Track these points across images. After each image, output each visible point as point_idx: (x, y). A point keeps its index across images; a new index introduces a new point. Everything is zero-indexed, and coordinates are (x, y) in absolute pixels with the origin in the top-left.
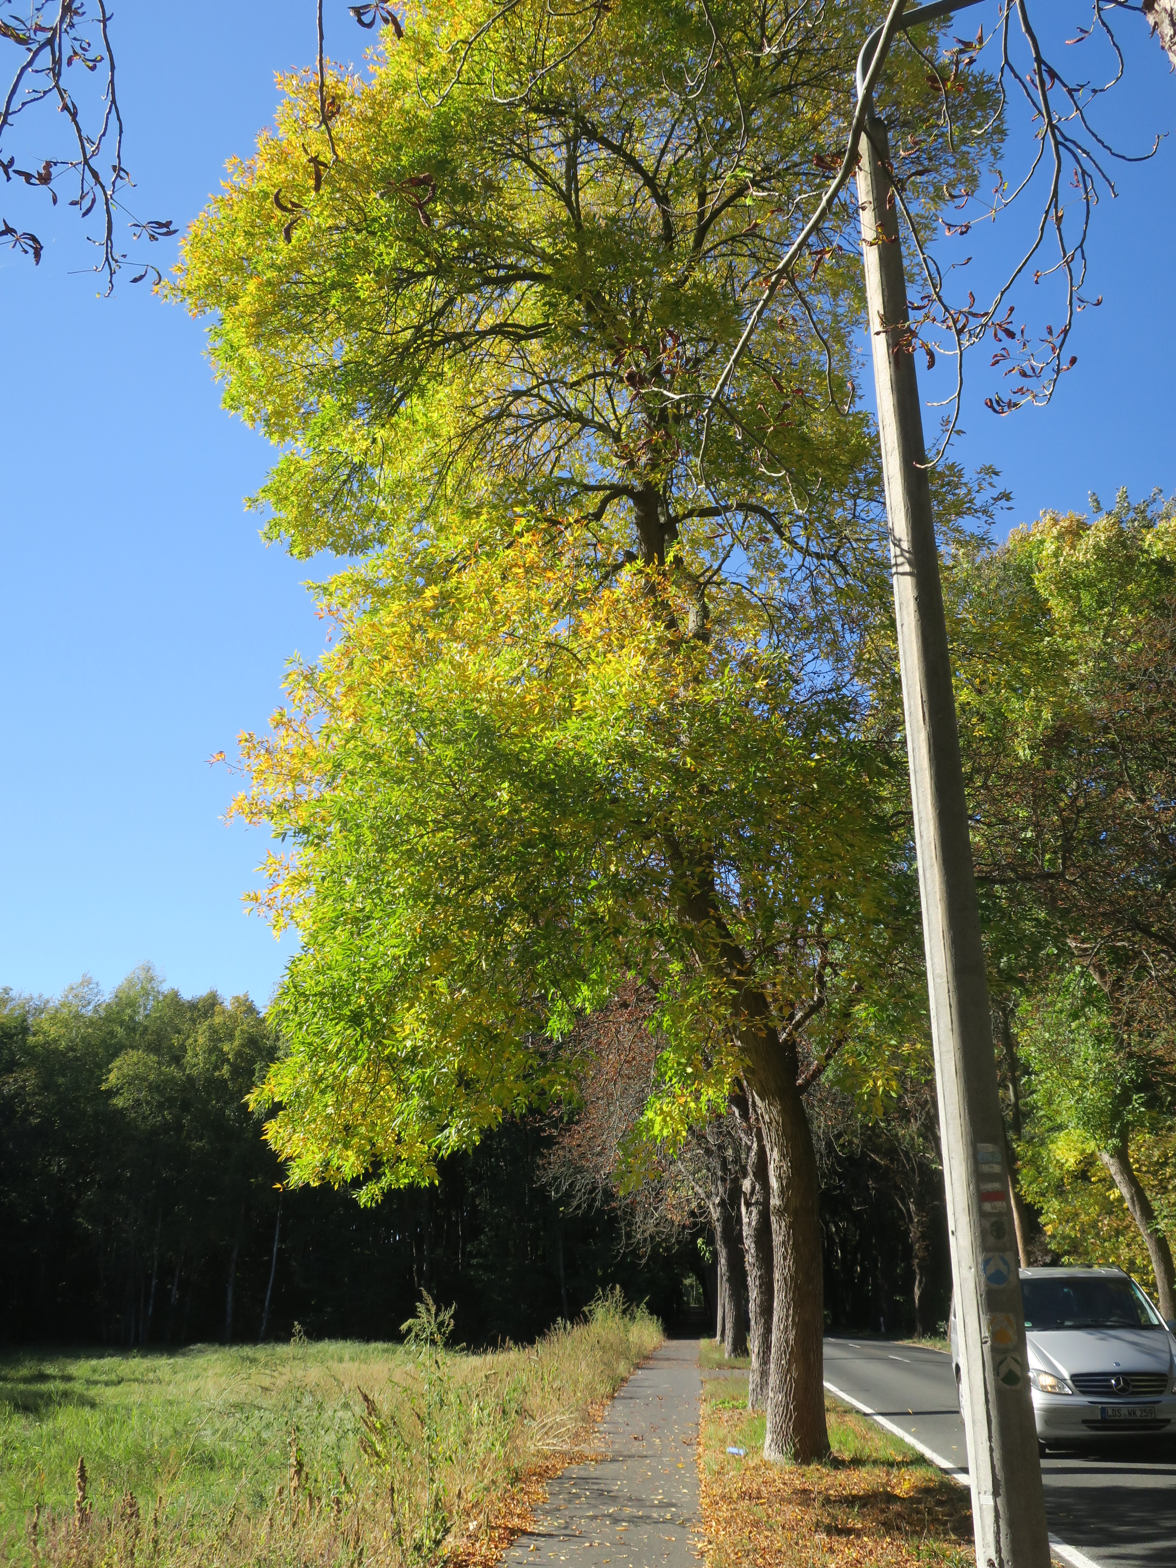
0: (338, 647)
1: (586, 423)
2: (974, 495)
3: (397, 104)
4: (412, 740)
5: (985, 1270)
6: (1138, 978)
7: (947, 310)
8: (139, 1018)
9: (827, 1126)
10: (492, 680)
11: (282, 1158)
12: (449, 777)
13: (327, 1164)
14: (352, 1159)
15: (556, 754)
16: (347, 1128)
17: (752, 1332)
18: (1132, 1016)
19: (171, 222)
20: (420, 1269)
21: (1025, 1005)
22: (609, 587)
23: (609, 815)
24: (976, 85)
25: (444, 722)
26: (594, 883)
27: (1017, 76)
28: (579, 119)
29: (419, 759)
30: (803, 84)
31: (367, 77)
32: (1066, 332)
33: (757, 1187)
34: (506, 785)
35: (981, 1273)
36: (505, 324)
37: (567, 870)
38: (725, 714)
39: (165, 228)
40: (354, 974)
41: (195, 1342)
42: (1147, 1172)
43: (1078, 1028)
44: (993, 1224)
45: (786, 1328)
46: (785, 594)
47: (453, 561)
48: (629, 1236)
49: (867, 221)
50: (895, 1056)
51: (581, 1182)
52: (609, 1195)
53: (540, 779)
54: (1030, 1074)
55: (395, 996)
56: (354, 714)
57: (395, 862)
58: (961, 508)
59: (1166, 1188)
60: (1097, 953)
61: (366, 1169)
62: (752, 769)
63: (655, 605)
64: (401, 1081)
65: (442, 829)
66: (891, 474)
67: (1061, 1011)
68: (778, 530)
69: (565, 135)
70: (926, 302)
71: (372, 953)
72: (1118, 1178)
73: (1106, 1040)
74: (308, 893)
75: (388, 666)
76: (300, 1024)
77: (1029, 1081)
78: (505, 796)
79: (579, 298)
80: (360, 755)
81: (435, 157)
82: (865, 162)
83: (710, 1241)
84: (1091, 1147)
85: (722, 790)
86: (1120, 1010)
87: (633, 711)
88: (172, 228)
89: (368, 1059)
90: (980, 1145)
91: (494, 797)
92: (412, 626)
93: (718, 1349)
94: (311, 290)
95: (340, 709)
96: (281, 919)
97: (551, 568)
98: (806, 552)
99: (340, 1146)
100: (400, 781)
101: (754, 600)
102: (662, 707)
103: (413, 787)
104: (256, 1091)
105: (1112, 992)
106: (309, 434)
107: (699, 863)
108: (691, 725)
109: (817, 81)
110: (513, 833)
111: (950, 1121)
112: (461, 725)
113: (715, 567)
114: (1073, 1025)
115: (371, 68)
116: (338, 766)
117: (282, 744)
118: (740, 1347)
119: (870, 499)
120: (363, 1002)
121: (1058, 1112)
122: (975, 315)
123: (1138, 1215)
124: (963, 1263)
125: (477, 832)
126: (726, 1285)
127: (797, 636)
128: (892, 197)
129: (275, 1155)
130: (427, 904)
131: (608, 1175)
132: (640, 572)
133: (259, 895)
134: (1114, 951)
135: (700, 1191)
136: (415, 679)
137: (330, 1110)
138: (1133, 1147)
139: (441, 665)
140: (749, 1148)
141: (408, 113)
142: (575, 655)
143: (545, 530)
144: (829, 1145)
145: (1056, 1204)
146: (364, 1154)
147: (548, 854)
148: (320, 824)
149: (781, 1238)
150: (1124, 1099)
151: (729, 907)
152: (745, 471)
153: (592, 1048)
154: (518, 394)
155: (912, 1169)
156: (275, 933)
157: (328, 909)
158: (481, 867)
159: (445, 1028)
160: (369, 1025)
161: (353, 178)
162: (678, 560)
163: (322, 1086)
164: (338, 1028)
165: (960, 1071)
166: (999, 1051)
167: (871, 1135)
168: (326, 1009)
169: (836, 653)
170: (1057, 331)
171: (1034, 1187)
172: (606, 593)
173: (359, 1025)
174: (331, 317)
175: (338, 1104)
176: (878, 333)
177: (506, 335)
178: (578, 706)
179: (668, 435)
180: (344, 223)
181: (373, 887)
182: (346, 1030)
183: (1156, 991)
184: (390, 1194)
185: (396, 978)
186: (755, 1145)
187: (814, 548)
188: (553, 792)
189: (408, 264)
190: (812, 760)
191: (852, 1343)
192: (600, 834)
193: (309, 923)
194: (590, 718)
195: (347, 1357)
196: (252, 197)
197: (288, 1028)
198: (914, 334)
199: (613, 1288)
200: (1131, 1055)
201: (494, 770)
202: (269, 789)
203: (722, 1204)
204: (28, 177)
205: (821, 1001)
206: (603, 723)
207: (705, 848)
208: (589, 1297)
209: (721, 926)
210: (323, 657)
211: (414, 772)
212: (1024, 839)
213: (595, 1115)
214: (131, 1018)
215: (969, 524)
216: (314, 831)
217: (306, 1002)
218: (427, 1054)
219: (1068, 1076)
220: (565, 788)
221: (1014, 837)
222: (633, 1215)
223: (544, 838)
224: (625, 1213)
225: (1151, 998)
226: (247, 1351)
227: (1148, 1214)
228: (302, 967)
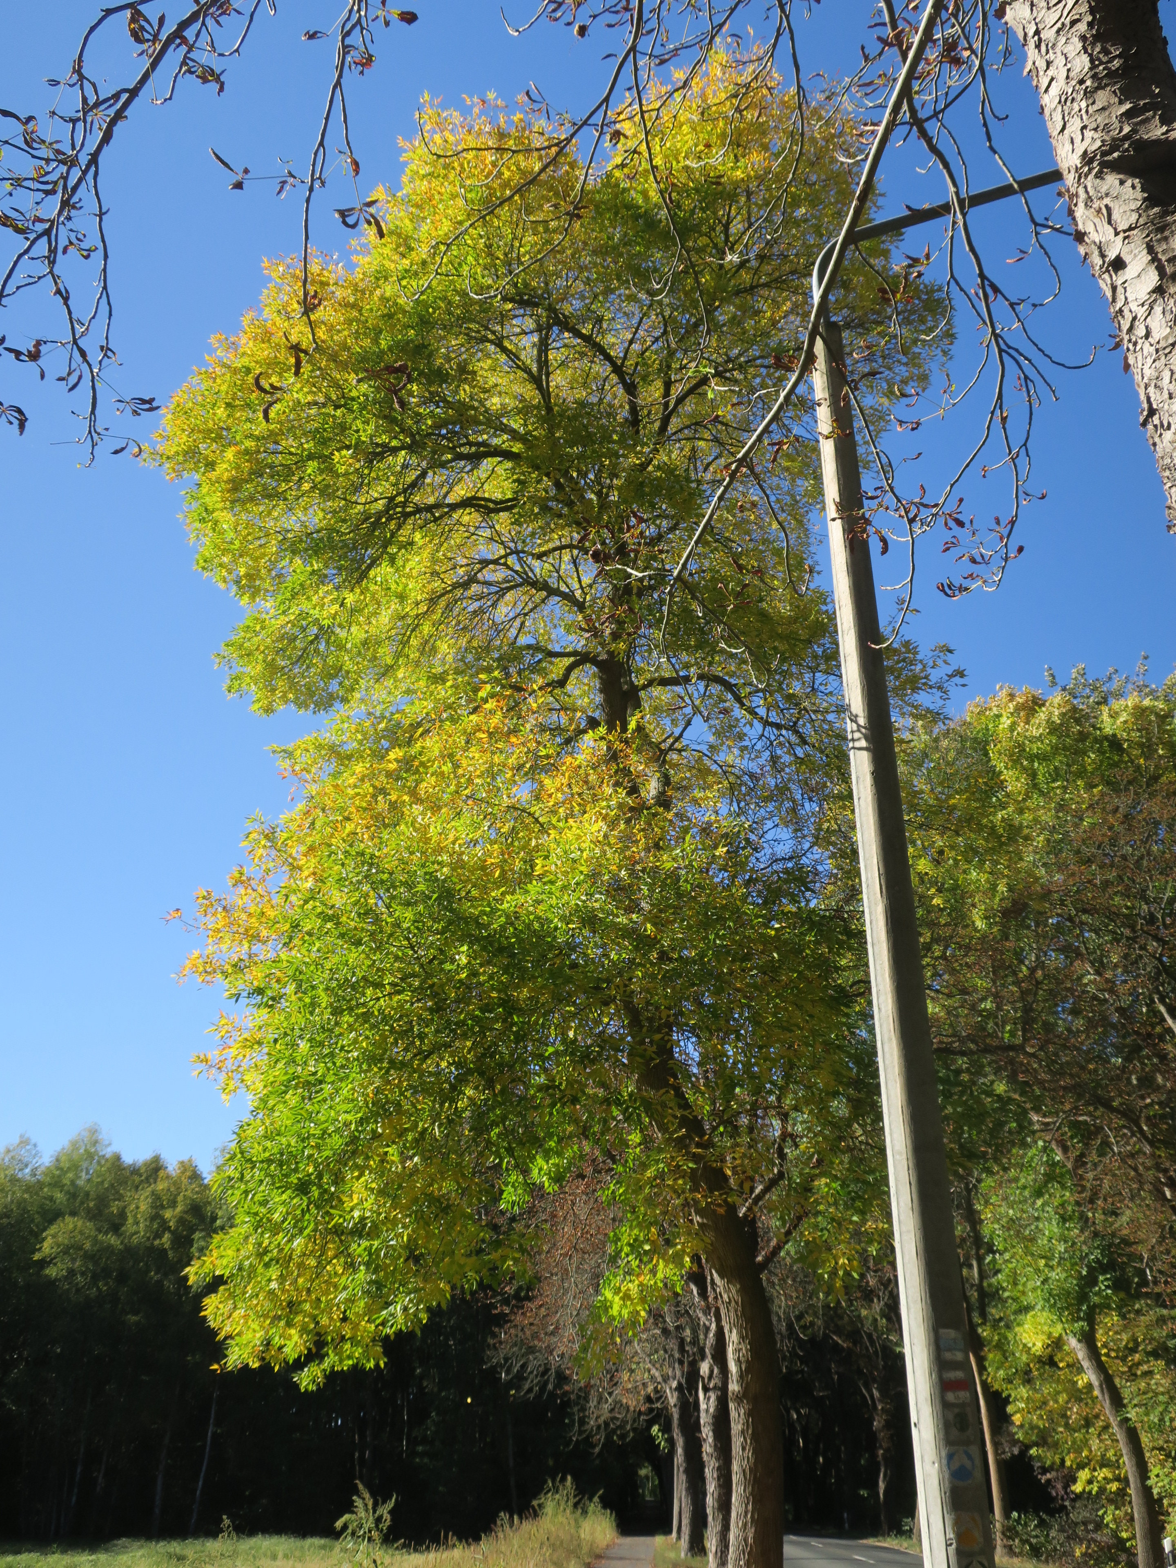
0: (301, 806)
1: (553, 592)
2: (929, 670)
3: (378, 292)
4: (372, 901)
5: (949, 1464)
6: (1102, 1154)
7: (899, 501)
8: (80, 1183)
9: (788, 1306)
10: (454, 843)
11: (221, 1337)
12: (408, 939)
13: (268, 1343)
14: (296, 1338)
15: (517, 918)
16: (290, 1304)
17: (709, 1529)
18: (1096, 1194)
19: (153, 400)
20: (362, 1455)
21: (988, 1182)
22: (571, 754)
23: (569, 980)
24: (927, 293)
25: (404, 884)
26: (551, 1050)
27: (962, 289)
28: (551, 309)
29: (377, 920)
30: (766, 285)
31: (350, 267)
32: (1013, 523)
33: (716, 1371)
34: (465, 948)
35: (945, 1469)
36: (474, 498)
37: (525, 1035)
38: (686, 881)
39: (149, 404)
40: (303, 1141)
41: (119, 1536)
42: (1117, 1357)
43: (1043, 1205)
44: (957, 1416)
45: (745, 1525)
46: (745, 762)
47: (419, 724)
48: (582, 1422)
49: (824, 418)
50: (857, 1235)
51: (534, 1363)
52: (562, 1378)
53: (500, 943)
54: (994, 1252)
55: (346, 1165)
56: (314, 874)
57: (350, 1026)
58: (915, 683)
59: (1135, 1375)
60: (1059, 1128)
61: (309, 1350)
62: (712, 937)
63: (616, 772)
64: (349, 1255)
65: (399, 993)
66: (848, 651)
67: (1024, 1187)
68: (739, 699)
69: (537, 322)
70: (879, 492)
71: (323, 1119)
72: (1086, 1364)
73: (1071, 1218)
74: (260, 1056)
75: (349, 827)
76: (246, 1192)
77: (994, 1261)
78: (464, 960)
79: (548, 475)
80: (319, 915)
81: (412, 341)
82: (821, 363)
83: (666, 1428)
84: (1057, 1330)
85: (681, 957)
86: (1084, 1188)
87: (594, 876)
88: (155, 404)
89: (315, 1230)
90: (942, 1331)
91: (453, 961)
92: (375, 787)
93: (674, 1547)
94: (289, 461)
95: (300, 869)
96: (232, 1083)
97: (515, 731)
98: (766, 723)
99: (282, 1323)
100: (358, 943)
101: (714, 767)
102: (623, 873)
103: (371, 949)
104: (196, 1264)
105: (1076, 1168)
106: (280, 598)
107: (659, 1031)
108: (651, 890)
109: (777, 283)
110: (470, 998)
111: (911, 1305)
112: (421, 887)
113: (677, 734)
114: (1039, 1202)
115: (354, 258)
116: (296, 926)
117: (240, 903)
118: (697, 1546)
119: (827, 672)
120: (311, 1170)
121: (1024, 1293)
122: (926, 506)
123: (1107, 1404)
124: (926, 1458)
125: (434, 995)
126: (683, 1477)
127: (757, 804)
128: (847, 395)
129: (214, 1333)
130: (380, 1069)
131: (562, 1356)
132: (602, 738)
133: (209, 1057)
134: (1075, 1126)
135: (657, 1374)
136: (376, 840)
137: (274, 1285)
138: (1101, 1331)
139: (403, 827)
140: (707, 1329)
141: (388, 300)
142: (537, 820)
143: (509, 696)
144: (790, 1326)
145: (1023, 1392)
146: (308, 1333)
147: (506, 1019)
148: (275, 986)
149: (740, 1427)
150: (1090, 1280)
151: (688, 1076)
152: (706, 645)
153: (546, 1221)
154: (485, 563)
155: (876, 1352)
156: (224, 1097)
157: (279, 1072)
158: (437, 1031)
159: (395, 1198)
160: (316, 1194)
161: (333, 358)
162: (640, 728)
163: (266, 1259)
164: (284, 1197)
165: (921, 1252)
166: (960, 1229)
167: (833, 1314)
168: (272, 1177)
169: (795, 821)
170: (1004, 521)
171: (1001, 1373)
172: (569, 760)
173: (306, 1194)
174: (306, 486)
175: (282, 1278)
176: (834, 520)
177: (477, 507)
178: (538, 870)
179: (631, 610)
180: (322, 400)
181: (326, 1051)
182: (292, 1199)
183: (1119, 1168)
184: (332, 1377)
185: (347, 1145)
186: (713, 1326)
187: (774, 717)
188: (513, 956)
189: (385, 438)
190: (772, 928)
191: (815, 1542)
192: (559, 999)
193: (260, 1086)
194: (552, 882)
195: (280, 1555)
196: (235, 371)
197: (234, 1197)
198: (868, 522)
199: (563, 1479)
200: (1096, 1234)
201: (453, 933)
202: (224, 947)
203: (680, 1388)
204: (18, 354)
205: (781, 1175)
206: (564, 888)
207: (664, 1015)
208: (537, 1489)
209: (680, 1095)
210: (283, 817)
211: (372, 934)
212: (985, 1010)
213: (548, 1292)
214: (73, 1182)
215: (924, 699)
216: (269, 993)
217: (252, 1168)
218: (375, 1226)
219: (1032, 1255)
220: (525, 952)
221: (973, 1007)
222: (586, 1399)
223: (503, 1003)
224: (579, 1397)
225: (1114, 1175)
226: (175, 1547)
227: (1117, 1402)
228: (250, 1132)
